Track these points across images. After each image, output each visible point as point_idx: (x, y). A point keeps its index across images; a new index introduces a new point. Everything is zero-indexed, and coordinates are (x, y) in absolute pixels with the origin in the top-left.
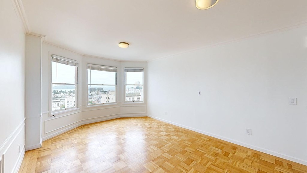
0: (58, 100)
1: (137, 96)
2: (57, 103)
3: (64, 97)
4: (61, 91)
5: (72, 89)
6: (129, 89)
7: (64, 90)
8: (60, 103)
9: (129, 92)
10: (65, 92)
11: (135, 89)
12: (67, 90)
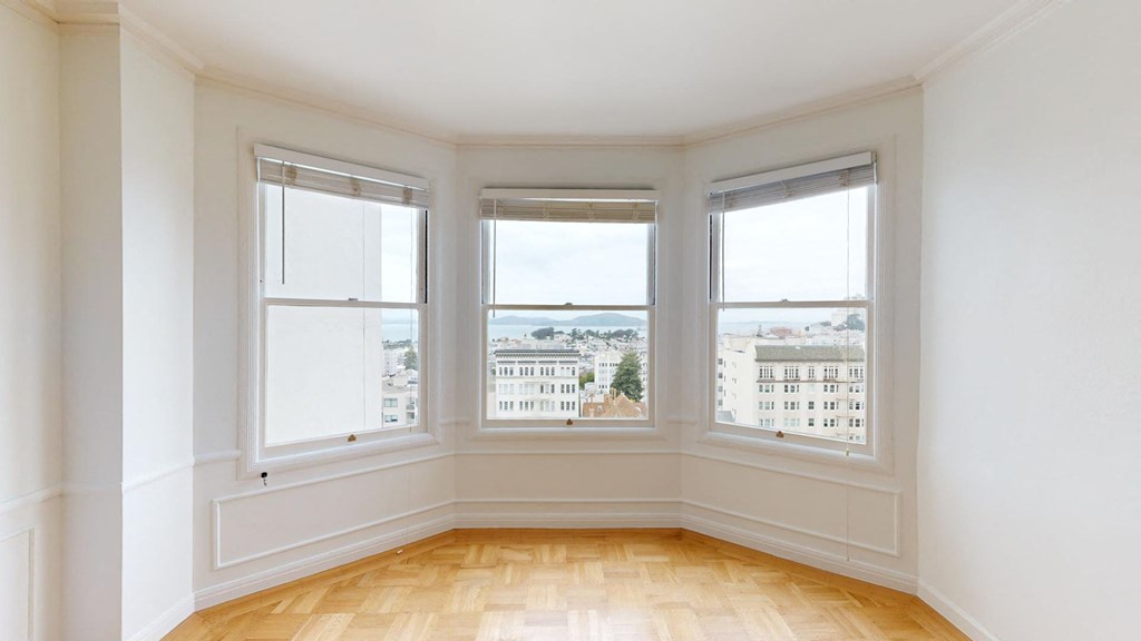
0: (574, 359)
1: (848, 360)
2: (571, 366)
3: (595, 348)
4: (589, 332)
5: (615, 325)
6: (807, 329)
7: (594, 329)
8: (577, 367)
9: (809, 342)
10: (596, 335)
11: (837, 329)
12: (603, 330)
